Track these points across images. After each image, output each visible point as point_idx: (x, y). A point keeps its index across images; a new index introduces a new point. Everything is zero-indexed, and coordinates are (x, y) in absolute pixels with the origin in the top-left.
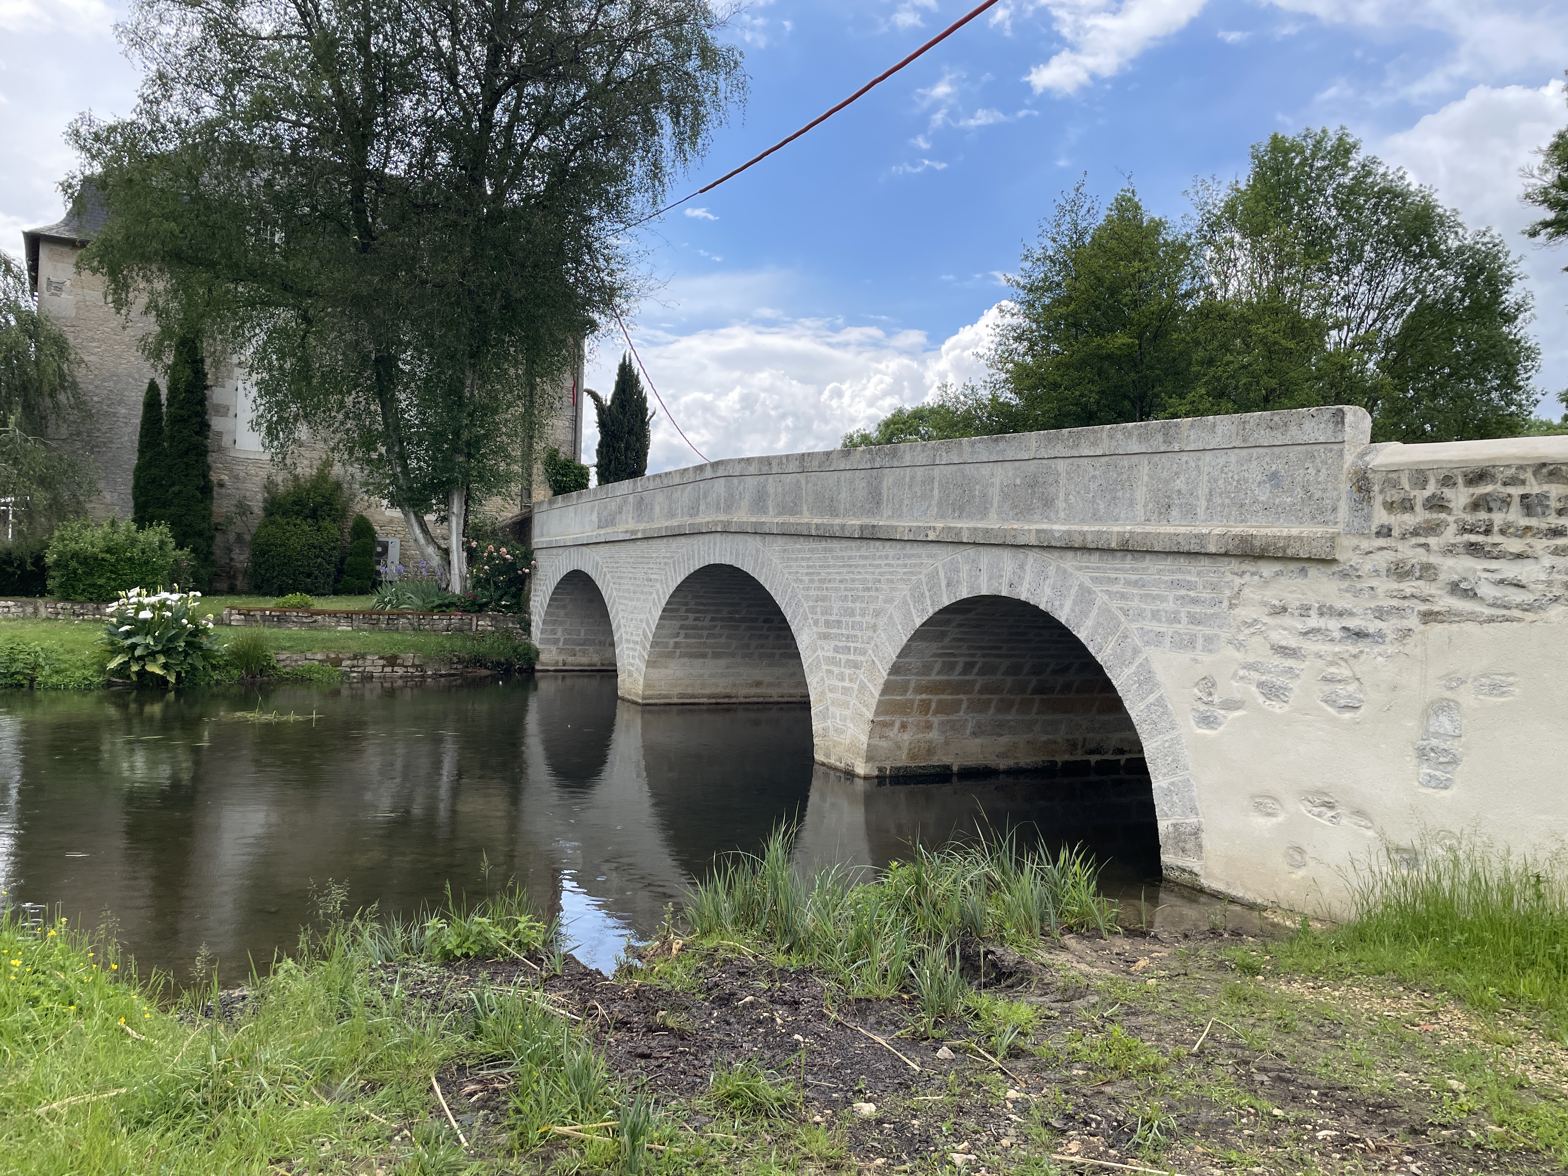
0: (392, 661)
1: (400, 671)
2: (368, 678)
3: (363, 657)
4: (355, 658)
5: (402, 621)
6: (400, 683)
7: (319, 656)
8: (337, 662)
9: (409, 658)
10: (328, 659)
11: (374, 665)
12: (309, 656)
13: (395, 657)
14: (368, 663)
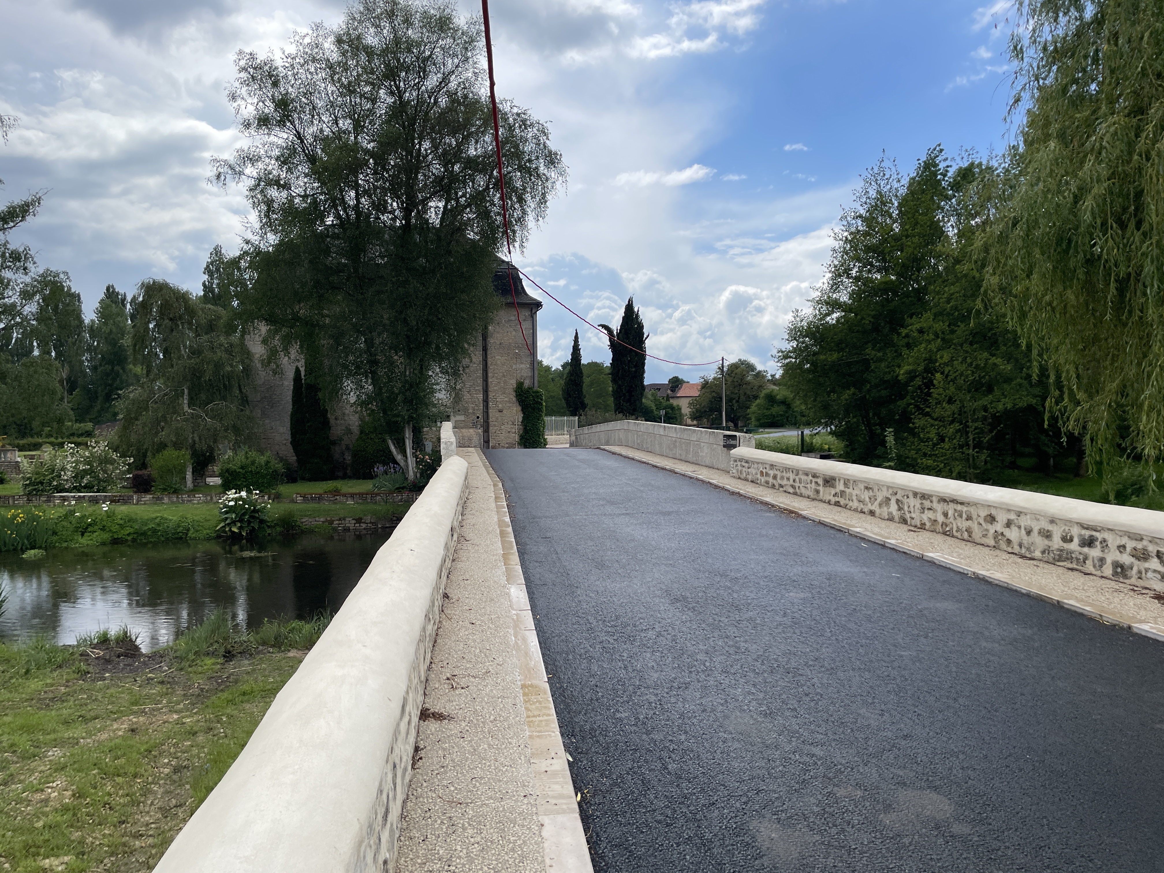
0: (359, 521)
1: (364, 526)
2: (347, 530)
3: (344, 519)
4: (340, 520)
5: (378, 498)
6: (364, 532)
7: (322, 520)
8: (331, 522)
9: (368, 519)
10: (326, 521)
11: (350, 523)
12: (317, 519)
13: (361, 519)
14: (347, 522)
